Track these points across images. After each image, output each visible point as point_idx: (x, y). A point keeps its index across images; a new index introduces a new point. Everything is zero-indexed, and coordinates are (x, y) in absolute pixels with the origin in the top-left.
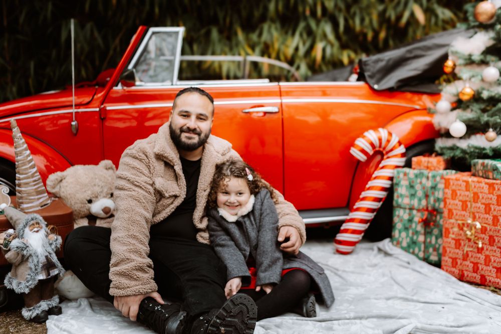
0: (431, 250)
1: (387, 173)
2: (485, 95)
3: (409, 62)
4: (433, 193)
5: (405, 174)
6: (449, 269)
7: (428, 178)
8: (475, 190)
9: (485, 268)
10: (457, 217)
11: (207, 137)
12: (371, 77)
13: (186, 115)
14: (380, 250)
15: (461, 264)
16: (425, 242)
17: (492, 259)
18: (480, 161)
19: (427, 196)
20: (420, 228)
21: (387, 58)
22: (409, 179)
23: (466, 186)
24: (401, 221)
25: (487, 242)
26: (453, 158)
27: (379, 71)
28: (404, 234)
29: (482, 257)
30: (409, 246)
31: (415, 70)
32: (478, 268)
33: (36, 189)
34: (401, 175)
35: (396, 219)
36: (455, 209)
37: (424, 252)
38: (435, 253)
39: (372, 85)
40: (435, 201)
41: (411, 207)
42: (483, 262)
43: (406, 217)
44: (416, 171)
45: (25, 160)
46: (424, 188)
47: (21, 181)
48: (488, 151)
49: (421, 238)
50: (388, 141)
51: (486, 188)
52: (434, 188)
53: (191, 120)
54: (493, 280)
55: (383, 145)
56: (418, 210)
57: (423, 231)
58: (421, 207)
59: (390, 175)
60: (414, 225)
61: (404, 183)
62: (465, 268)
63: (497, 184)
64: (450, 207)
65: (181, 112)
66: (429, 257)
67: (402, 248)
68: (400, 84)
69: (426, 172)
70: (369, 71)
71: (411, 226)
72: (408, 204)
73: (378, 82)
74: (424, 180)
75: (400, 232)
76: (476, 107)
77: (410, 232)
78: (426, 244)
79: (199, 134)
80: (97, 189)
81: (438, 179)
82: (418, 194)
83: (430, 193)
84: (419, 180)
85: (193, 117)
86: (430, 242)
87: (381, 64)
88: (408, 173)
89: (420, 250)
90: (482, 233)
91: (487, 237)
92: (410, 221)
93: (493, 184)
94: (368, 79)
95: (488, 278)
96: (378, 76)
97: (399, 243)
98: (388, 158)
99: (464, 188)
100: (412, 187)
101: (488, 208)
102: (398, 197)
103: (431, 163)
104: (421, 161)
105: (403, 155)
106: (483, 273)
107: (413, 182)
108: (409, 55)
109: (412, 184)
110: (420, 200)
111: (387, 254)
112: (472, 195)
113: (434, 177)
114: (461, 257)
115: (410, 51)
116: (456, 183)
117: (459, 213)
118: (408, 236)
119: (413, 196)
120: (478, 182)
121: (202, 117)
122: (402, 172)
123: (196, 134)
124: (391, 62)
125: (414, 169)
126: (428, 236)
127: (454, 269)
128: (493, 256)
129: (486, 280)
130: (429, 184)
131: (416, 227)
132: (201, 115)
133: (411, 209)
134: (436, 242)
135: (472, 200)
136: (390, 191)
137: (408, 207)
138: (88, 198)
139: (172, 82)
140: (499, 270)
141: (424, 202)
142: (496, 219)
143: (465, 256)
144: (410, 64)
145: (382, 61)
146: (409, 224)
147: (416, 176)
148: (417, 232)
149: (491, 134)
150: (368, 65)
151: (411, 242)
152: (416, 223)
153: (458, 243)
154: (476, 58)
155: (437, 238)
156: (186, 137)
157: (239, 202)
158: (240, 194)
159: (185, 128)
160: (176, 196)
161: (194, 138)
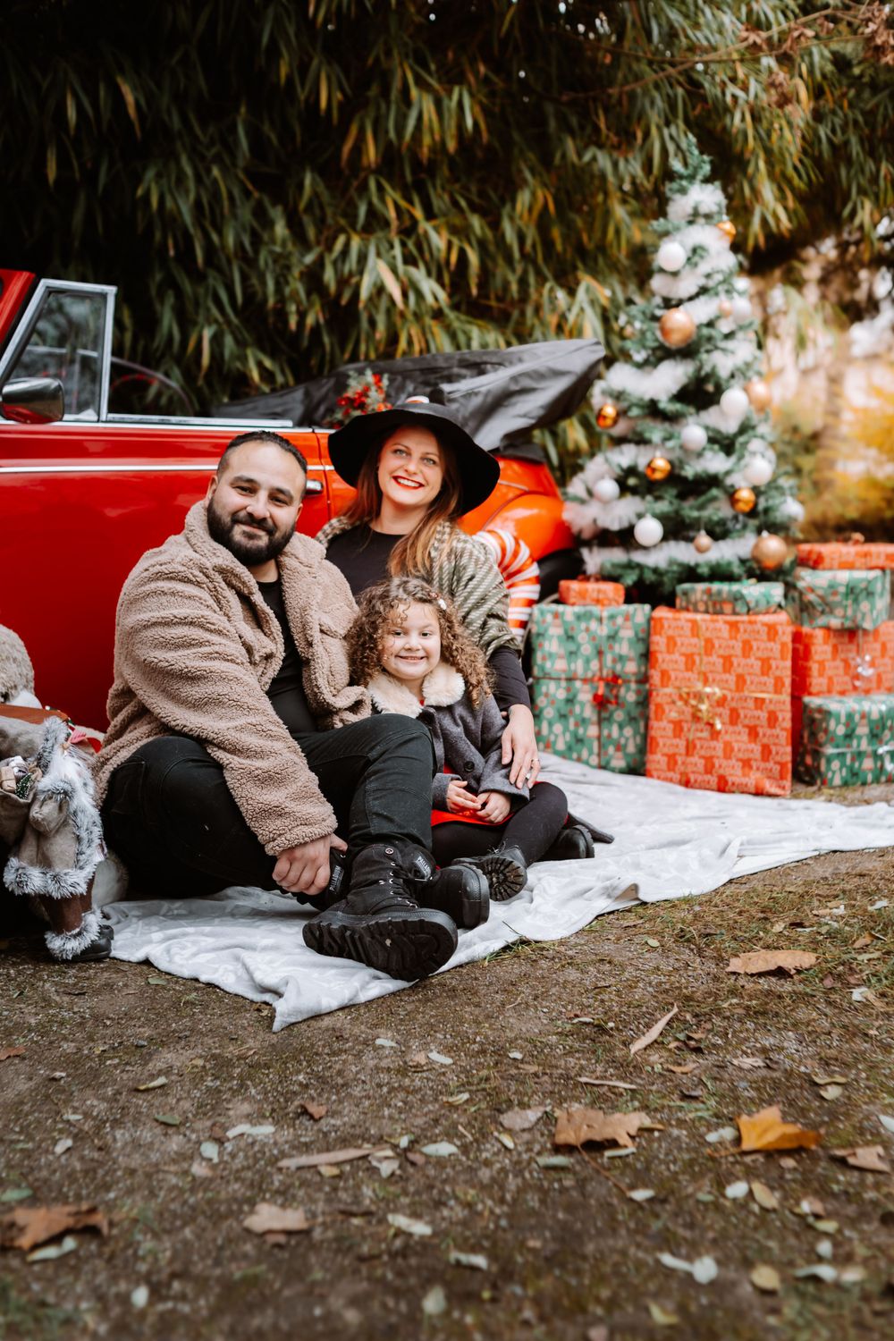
0: (611, 750)
2: (689, 472)
3: (514, 399)
4: (611, 648)
5: (556, 615)
6: (663, 775)
7: (600, 620)
8: (708, 635)
9: (725, 763)
10: (677, 683)
11: (287, 539)
13: (249, 487)
15: (683, 763)
16: (599, 738)
17: (736, 746)
18: (701, 587)
19: (600, 653)
20: (589, 712)
22: (564, 623)
23: (692, 630)
24: (553, 702)
25: (727, 719)
26: (640, 583)
27: (473, 415)
28: (558, 728)
29: (719, 745)
30: (570, 748)
31: (525, 416)
32: (713, 766)
34: (549, 618)
35: (542, 701)
36: (674, 670)
37: (599, 755)
38: (620, 754)
40: (614, 661)
41: (571, 675)
42: (721, 754)
43: (561, 694)
44: (577, 609)
46: (594, 639)
48: (704, 570)
49: (593, 731)
51: (725, 629)
52: (612, 637)
53: (258, 501)
54: (737, 780)
56: (585, 681)
57: (595, 718)
58: (589, 675)
59: (524, 618)
60: (577, 709)
61: (555, 631)
62: (690, 769)
63: (743, 622)
64: (664, 666)
65: (239, 479)
66: (608, 763)
67: (556, 753)
68: (506, 443)
69: (596, 610)
71: (571, 712)
72: (564, 671)
74: (594, 625)
75: (550, 725)
77: (572, 721)
78: (603, 740)
79: (270, 533)
80: (13, 669)
81: (620, 621)
82: (582, 649)
83: (605, 648)
84: (583, 626)
85: (263, 495)
86: (609, 736)
88: (563, 613)
89: (591, 753)
90: (719, 706)
91: (726, 712)
92: (570, 701)
93: (737, 622)
95: (730, 780)
97: (549, 746)
99: (688, 632)
100: (570, 638)
101: (728, 663)
102: (544, 658)
103: (605, 592)
104: (586, 591)
105: (538, 580)
106: (721, 772)
107: (572, 629)
108: (514, 387)
109: (570, 633)
110: (587, 661)
112: (703, 643)
113: (612, 617)
114: (683, 750)
115: (514, 379)
116: (674, 623)
117: (680, 675)
118: (566, 729)
119: (572, 654)
120: (713, 621)
121: (281, 496)
122: (548, 611)
123: (264, 529)
125: (573, 604)
126: (605, 724)
127: (670, 774)
128: (737, 741)
129: (726, 782)
130: (604, 631)
131: (582, 711)
132: (280, 491)
133: (570, 680)
134: (621, 735)
135: (702, 651)
137: (563, 676)
138: (2, 692)
139: (99, 415)
140: (747, 764)
141: (595, 665)
142: (741, 680)
143: (690, 748)
144: (515, 404)
145: (476, 394)
146: (569, 707)
147: (579, 617)
148: (584, 720)
149: (703, 539)
150: (453, 400)
151: (573, 741)
152: (582, 704)
153: (678, 727)
154: (664, 404)
155: (621, 727)
156: (244, 532)
157: (424, 649)
158: (425, 635)
159: (242, 514)
160: (268, 657)
161: (259, 537)
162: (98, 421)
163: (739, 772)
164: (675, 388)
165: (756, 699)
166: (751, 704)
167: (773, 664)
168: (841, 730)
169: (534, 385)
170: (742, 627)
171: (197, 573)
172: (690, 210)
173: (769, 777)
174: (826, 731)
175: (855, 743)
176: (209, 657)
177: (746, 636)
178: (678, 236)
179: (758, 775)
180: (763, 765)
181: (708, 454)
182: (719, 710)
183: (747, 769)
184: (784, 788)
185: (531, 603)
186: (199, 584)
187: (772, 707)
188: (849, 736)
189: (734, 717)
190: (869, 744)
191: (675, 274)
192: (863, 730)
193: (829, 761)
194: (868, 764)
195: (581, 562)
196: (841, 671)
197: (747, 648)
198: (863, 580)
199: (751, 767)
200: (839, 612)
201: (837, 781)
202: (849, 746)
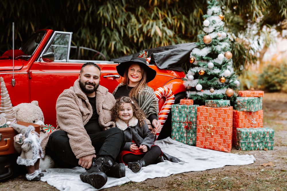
0: (189, 140)
1: (168, 106)
2: (209, 73)
3: (172, 57)
4: (190, 115)
5: (177, 107)
7: (187, 108)
8: (210, 112)
9: (214, 143)
10: (203, 124)
12: (158, 63)
13: (88, 76)
14: (165, 142)
15: (204, 143)
18: (210, 101)
19: (187, 116)
20: (184, 130)
22: (179, 109)
23: (206, 111)
24: (176, 128)
25: (215, 133)
26: (197, 100)
27: (161, 60)
28: (177, 134)
29: (213, 139)
30: (180, 139)
32: (211, 144)
33: (12, 115)
34: (175, 107)
35: (173, 127)
36: (202, 120)
37: (186, 141)
38: (191, 141)
39: (158, 67)
40: (190, 118)
42: (213, 141)
43: (178, 126)
45: (7, 99)
46: (186, 113)
47: (5, 111)
48: (212, 97)
49: (185, 135)
50: (168, 92)
51: (214, 111)
52: (190, 112)
54: (217, 148)
55: (166, 94)
56: (183, 123)
57: (186, 132)
58: (185, 121)
59: (170, 107)
60: (182, 129)
63: (218, 109)
64: (200, 120)
65: (86, 74)
66: (188, 143)
67: (176, 140)
68: (169, 67)
69: (186, 106)
70: (156, 60)
71: (180, 130)
73: (160, 65)
74: (186, 109)
75: (175, 133)
76: (205, 78)
77: (180, 132)
78: (187, 137)
79: (94, 85)
80: (37, 115)
81: (192, 108)
82: (183, 115)
83: (188, 115)
84: (183, 110)
86: (189, 136)
87: (162, 57)
88: (179, 106)
89: (184, 141)
90: (213, 129)
91: (215, 131)
92: (180, 127)
93: (217, 109)
94: (156, 64)
96: (160, 62)
97: (175, 138)
98: (168, 100)
100: (180, 112)
101: (215, 119)
102: (174, 117)
103: (188, 102)
104: (184, 101)
105: (174, 98)
107: (181, 110)
108: (172, 54)
109: (180, 111)
110: (184, 118)
111: (169, 143)
112: (209, 114)
113: (190, 108)
114: (204, 140)
115: (172, 52)
116: (202, 109)
117: (204, 122)
118: (179, 134)
119: (180, 116)
120: (211, 109)
121: (96, 77)
122: (175, 106)
124: (165, 57)
125: (181, 104)
126: (188, 133)
127: (201, 146)
128: (217, 138)
129: (215, 148)
130: (188, 111)
131: (183, 130)
133: (180, 122)
134: (192, 136)
135: (209, 116)
136: (170, 115)
137: (178, 121)
138: (34, 120)
139: (67, 60)
140: (220, 144)
141: (186, 119)
142: (218, 123)
143: (206, 140)
144: (173, 58)
145: (162, 55)
146: (179, 129)
147: (182, 108)
148: (183, 132)
149: (212, 89)
150: (156, 57)
151: (181, 137)
152: (183, 128)
153: (203, 134)
154: (204, 58)
155: (192, 134)
156: (88, 87)
157: (128, 113)
158: (129, 110)
159: (88, 82)
160: (89, 114)
161: (92, 87)
162: (66, 62)
163: (218, 146)
164: (207, 54)
165: (222, 128)
166: (221, 129)
167: (226, 119)
168: (244, 136)
169: (178, 53)
170: (218, 110)
171: (71, 95)
172: (212, 12)
173: (225, 147)
174: (241, 137)
175: (248, 140)
176: (70, 114)
177: (219, 113)
178: (208, 19)
179: (223, 147)
180: (224, 144)
181: (215, 69)
182: (213, 130)
183: (220, 145)
184: (229, 150)
185: (172, 104)
186: (71, 98)
187: (225, 130)
188: (247, 138)
189: (217, 132)
190: (252, 140)
191: (208, 27)
192: (250, 137)
193: (241, 144)
194: (252, 145)
195: (186, 94)
196: (248, 122)
197: (219, 115)
198: (251, 99)
199: (221, 145)
200: (246, 107)
201: (244, 149)
202: (247, 141)
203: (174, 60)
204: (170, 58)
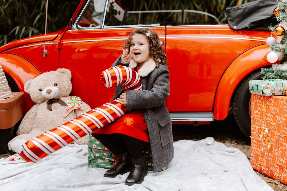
3: (263, 9)
9: (272, 165)
12: (232, 20)
15: (260, 160)
17: (277, 158)
21: (243, 7)
27: (237, 16)
29: (272, 156)
32: (269, 165)
36: (257, 117)
39: (232, 26)
42: (272, 160)
68: (252, 25)
70: (230, 17)
73: (237, 24)
87: (240, 12)
91: (274, 141)
93: (277, 99)
94: (229, 23)
95: (274, 173)
96: (237, 20)
101: (275, 118)
114: (260, 154)
116: (257, 97)
117: (258, 120)
124: (247, 10)
128: (277, 156)
135: (265, 111)
139: (101, 27)
140: (281, 168)
142: (279, 127)
144: (263, 11)
163: (278, 171)
165: (285, 137)
166: (283, 139)
170: (279, 101)
177: (281, 106)
182: (272, 139)
189: (277, 144)
197: (281, 112)
203: (264, 14)
204: (258, 12)
